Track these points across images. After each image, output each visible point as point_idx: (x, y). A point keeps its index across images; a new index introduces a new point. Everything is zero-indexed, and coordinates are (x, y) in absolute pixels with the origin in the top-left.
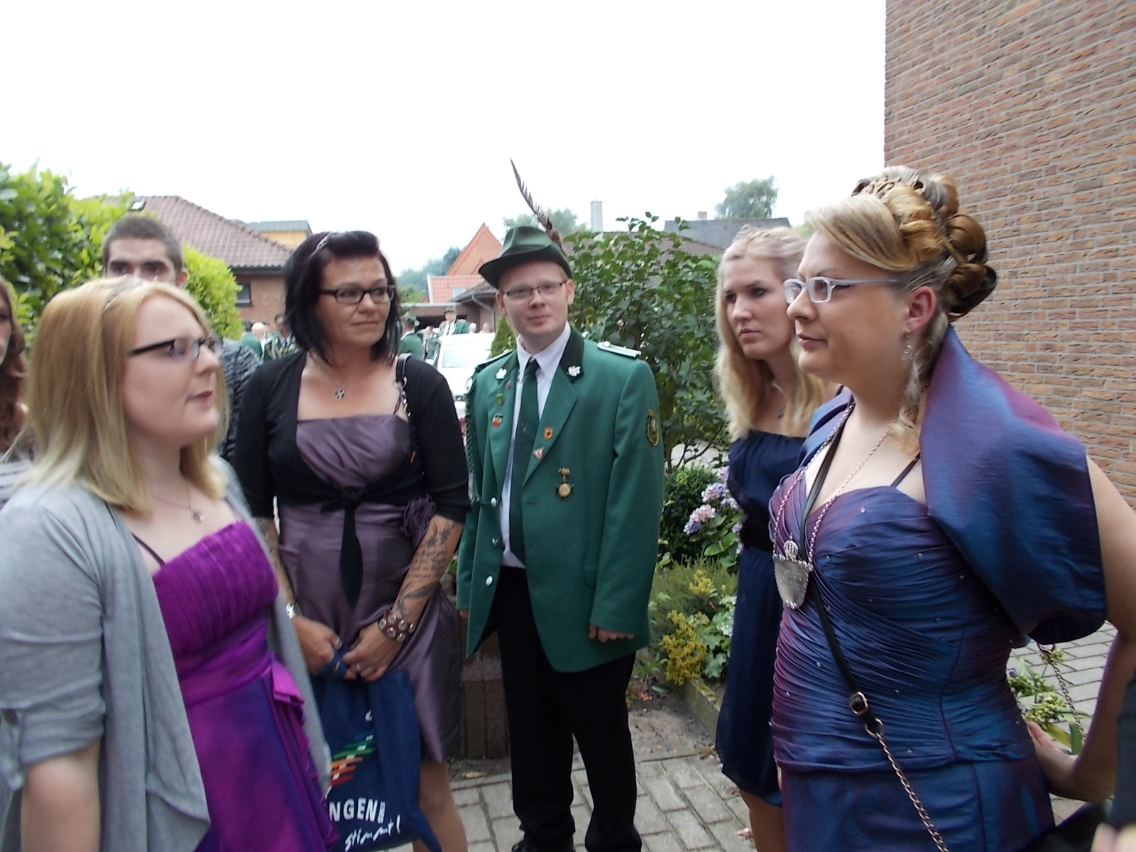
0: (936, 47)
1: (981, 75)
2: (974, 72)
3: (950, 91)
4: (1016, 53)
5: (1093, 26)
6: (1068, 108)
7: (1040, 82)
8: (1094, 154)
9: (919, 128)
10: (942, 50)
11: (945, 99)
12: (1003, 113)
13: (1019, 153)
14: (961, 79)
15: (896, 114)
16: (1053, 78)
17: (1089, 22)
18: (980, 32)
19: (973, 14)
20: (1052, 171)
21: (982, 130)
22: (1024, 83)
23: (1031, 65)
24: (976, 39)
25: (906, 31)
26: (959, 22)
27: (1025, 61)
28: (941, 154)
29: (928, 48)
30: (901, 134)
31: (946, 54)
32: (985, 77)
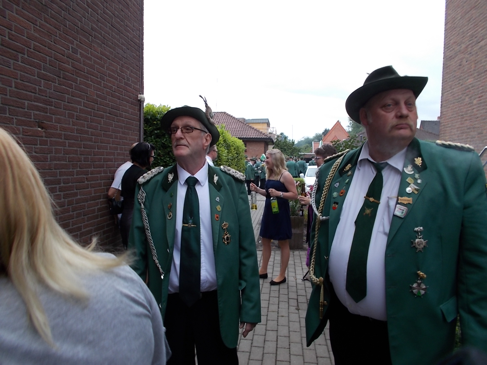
0: (452, 88)
1: (461, 98)
2: (460, 97)
3: (455, 101)
4: (468, 93)
5: (482, 89)
6: (477, 111)
7: (472, 103)
8: (482, 124)
9: (448, 111)
10: (454, 89)
11: (454, 103)
12: (465, 110)
13: (467, 122)
14: (457, 98)
15: (443, 105)
16: (475, 102)
17: (481, 88)
18: (462, 85)
19: (460, 80)
20: (474, 128)
21: (461, 114)
22: (469, 102)
23: (471, 97)
24: (461, 87)
25: (447, 81)
26: (457, 81)
27: (470, 96)
28: (452, 119)
29: (451, 87)
30: (444, 112)
31: (454, 90)
32: (462, 99)
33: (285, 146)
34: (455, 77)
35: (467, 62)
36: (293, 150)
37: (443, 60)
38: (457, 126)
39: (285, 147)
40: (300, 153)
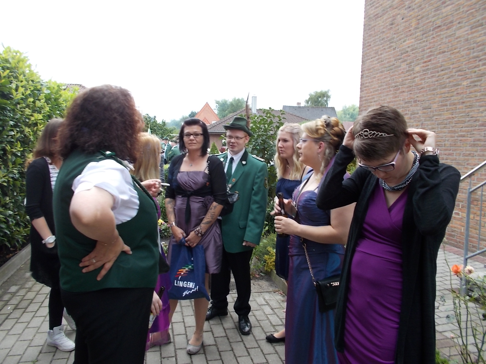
0: (379, 53)
1: (394, 64)
2: (391, 63)
3: (383, 69)
4: (406, 58)
5: (431, 52)
6: (421, 80)
7: (413, 70)
8: (429, 97)
9: (372, 82)
10: (381, 54)
11: (382, 72)
12: (400, 79)
13: (405, 94)
14: (387, 65)
15: (365, 76)
16: (417, 69)
17: (429, 50)
18: (394, 49)
19: (392, 42)
20: (415, 101)
21: (393, 85)
22: (408, 69)
23: (410, 63)
24: (393, 52)
25: (370, 45)
26: (387, 45)
27: (408, 61)
28: (379, 92)
29: (376, 53)
30: (366, 83)
31: (383, 56)
32: (395, 66)
33: (154, 126)
34: (383, 39)
35: (403, 19)
36: (164, 130)
37: (363, 20)
38: (388, 100)
39: (155, 128)
40: (171, 135)
